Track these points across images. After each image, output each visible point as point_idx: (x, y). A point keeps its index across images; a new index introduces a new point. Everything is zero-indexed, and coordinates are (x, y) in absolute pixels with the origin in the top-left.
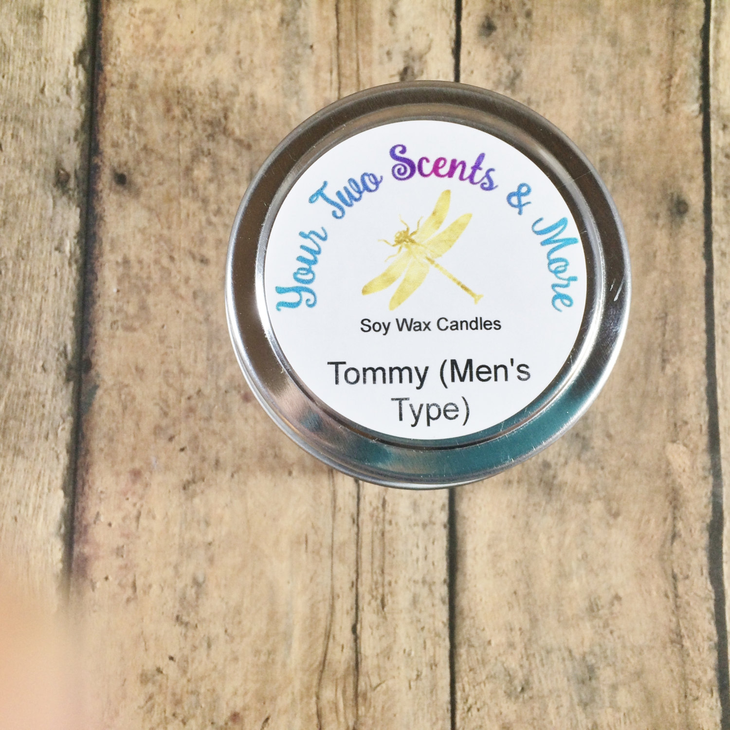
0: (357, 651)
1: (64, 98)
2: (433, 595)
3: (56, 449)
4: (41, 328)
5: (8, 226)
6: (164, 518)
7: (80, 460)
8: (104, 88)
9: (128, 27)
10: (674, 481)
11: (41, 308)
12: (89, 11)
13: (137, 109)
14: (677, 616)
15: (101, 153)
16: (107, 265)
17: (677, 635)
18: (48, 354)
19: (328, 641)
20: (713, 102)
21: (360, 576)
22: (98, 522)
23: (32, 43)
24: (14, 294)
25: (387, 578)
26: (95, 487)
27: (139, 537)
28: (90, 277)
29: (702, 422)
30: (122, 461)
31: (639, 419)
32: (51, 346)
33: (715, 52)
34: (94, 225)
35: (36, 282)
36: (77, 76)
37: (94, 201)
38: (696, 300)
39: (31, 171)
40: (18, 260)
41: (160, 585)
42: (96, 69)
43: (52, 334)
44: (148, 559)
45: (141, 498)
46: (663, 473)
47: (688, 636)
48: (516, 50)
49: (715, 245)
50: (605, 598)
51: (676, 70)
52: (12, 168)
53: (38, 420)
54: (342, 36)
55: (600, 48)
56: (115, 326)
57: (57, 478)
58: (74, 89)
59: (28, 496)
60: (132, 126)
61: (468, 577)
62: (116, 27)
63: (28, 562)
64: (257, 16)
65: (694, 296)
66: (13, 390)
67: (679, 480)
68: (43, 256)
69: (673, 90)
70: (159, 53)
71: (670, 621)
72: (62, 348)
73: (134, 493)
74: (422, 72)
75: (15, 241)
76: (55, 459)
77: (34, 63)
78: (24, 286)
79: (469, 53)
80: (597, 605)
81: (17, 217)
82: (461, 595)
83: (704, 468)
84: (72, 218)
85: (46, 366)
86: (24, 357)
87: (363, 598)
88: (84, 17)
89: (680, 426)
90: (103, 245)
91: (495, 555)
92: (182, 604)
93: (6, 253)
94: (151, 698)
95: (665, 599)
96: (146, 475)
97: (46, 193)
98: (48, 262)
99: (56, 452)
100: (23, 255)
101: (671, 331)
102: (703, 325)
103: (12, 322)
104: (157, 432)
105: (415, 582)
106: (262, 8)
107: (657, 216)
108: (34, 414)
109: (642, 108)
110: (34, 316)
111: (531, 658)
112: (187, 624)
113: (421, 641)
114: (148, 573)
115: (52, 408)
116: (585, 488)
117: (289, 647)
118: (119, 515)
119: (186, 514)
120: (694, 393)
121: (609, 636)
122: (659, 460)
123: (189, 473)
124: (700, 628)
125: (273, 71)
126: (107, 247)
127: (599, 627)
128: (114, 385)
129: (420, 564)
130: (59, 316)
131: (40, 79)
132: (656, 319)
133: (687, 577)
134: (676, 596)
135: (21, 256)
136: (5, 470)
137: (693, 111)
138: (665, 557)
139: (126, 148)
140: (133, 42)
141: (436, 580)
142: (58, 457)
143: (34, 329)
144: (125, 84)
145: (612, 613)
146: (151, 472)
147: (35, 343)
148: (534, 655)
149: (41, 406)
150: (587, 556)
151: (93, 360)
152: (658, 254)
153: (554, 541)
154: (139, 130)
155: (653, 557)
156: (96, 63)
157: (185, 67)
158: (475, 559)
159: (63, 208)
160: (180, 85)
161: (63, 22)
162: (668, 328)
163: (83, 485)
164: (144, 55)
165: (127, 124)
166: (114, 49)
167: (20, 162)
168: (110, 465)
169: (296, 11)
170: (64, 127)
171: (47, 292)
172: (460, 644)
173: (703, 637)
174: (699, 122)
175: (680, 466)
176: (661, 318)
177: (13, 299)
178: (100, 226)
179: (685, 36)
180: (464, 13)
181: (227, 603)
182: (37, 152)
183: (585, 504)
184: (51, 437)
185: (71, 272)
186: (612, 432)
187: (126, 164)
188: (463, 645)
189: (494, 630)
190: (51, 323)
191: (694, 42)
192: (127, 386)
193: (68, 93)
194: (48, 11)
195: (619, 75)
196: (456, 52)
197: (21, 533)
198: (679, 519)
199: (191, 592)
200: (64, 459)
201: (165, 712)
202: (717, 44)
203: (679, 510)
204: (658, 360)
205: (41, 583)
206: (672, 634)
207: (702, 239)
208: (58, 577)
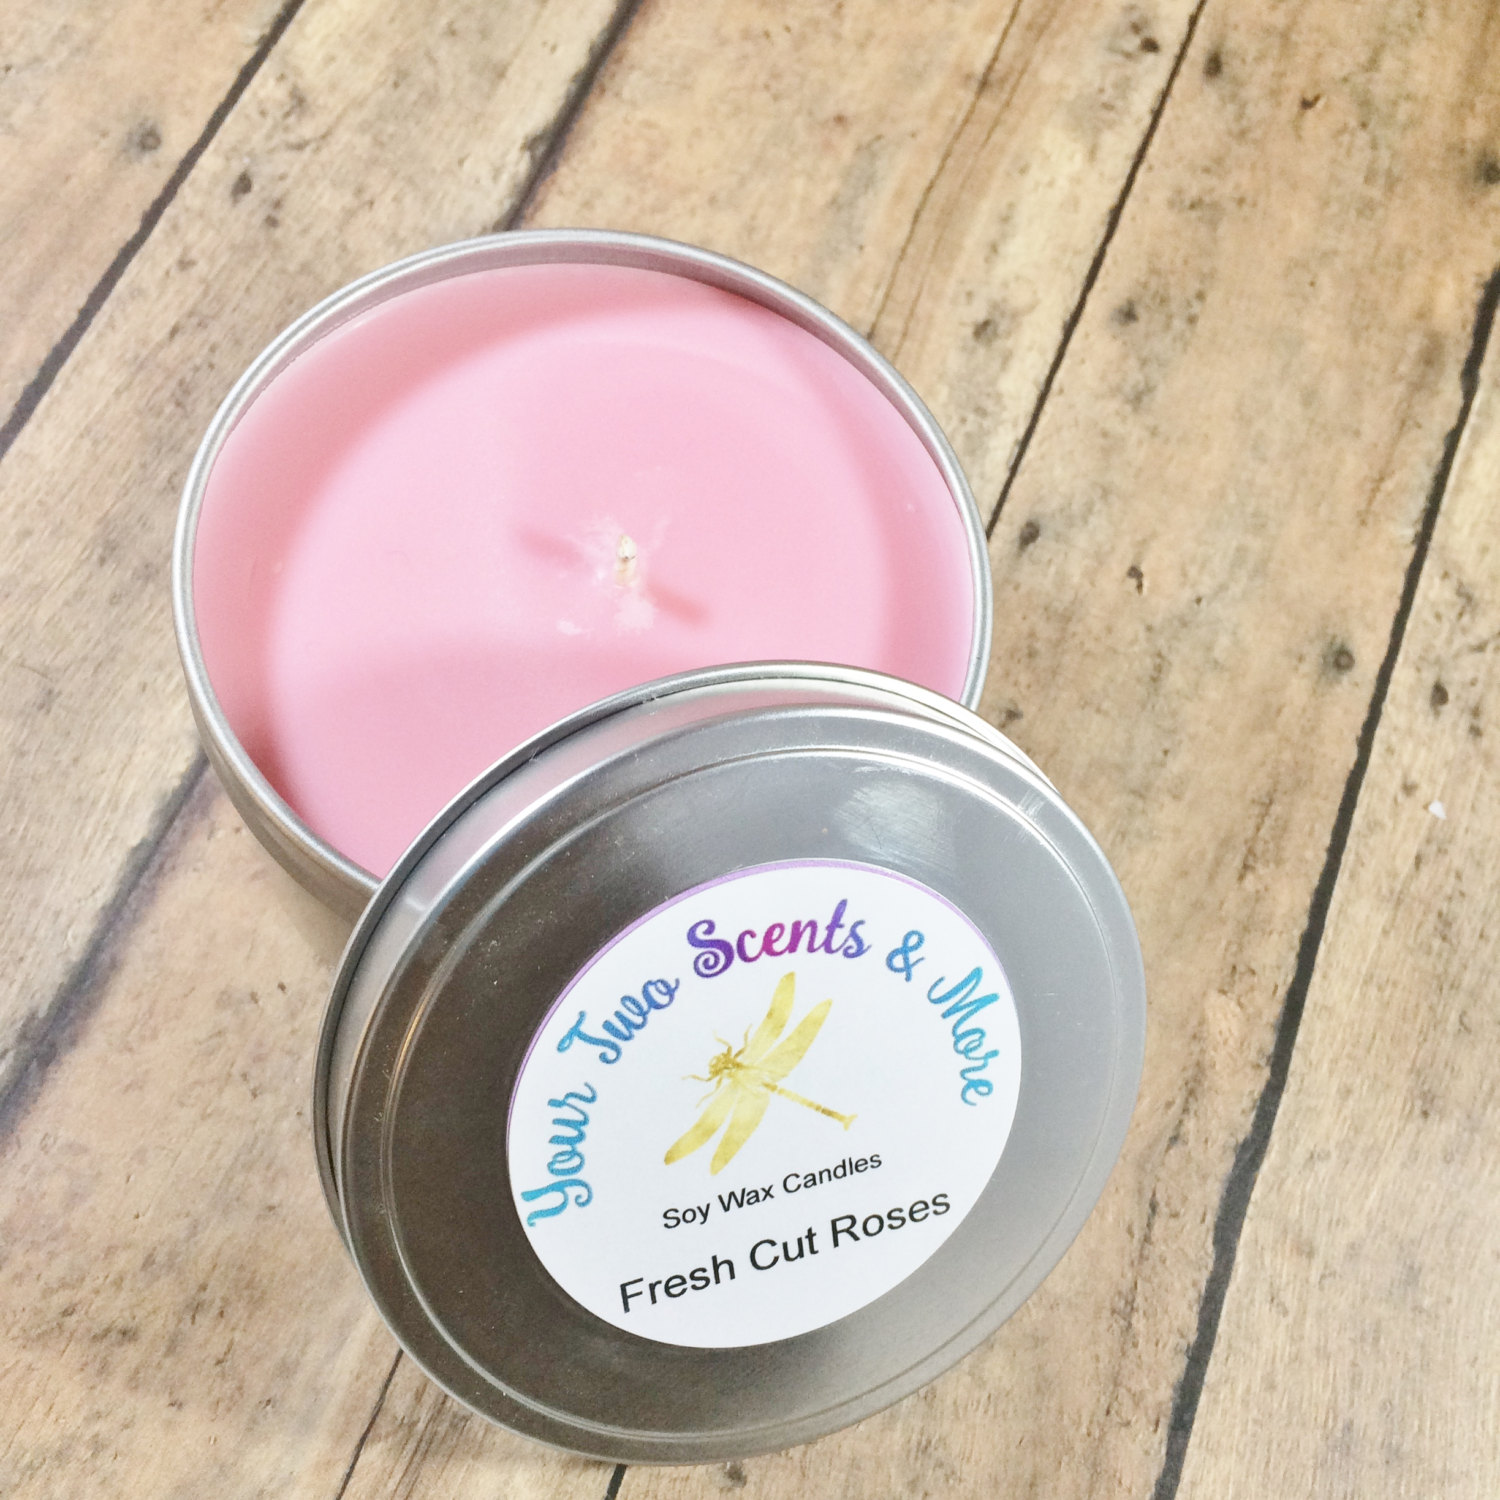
1: (486, 182)
8: (547, 191)
9: (615, 133)
10: (1203, 1051)
12: (571, 95)
14: (1137, 1272)
17: (1127, 1303)
20: (1437, 535)
23: (475, 102)
29: (1280, 982)
31: (1178, 936)
33: (1460, 470)
36: (517, 164)
38: (1326, 798)
42: (548, 166)
46: (1189, 1031)
47: (1145, 1312)
48: (1158, 357)
49: (1380, 733)
51: (1393, 472)
52: (374, 236)
54: (911, 250)
55: (1285, 403)
58: (505, 177)
62: (597, 128)
64: (799, 185)
65: (1323, 792)
67: (1212, 1053)
69: (1380, 497)
71: (1123, 1276)
74: (1009, 334)
77: (467, 125)
79: (1087, 335)
83: (1260, 1051)
88: (560, 100)
89: (1242, 974)
94: (220, 1033)
95: (1128, 1236)
101: (1273, 828)
102: (1327, 840)
106: (810, 177)
107: (1301, 659)
109: (1324, 503)
120: (1281, 933)
122: (1190, 1010)
124: (1170, 1308)
125: (795, 257)
131: (465, 146)
132: (1253, 801)
133: (1175, 1215)
134: (1147, 1239)
137: (1402, 537)
138: (1149, 1167)
140: (614, 153)
144: (579, 198)
152: (1286, 710)
155: (1129, 1158)
156: (550, 160)
157: (671, 208)
161: (528, 93)
162: (1268, 822)
164: (621, 173)
166: (584, 150)
167: (390, 233)
169: (856, 197)
170: (470, 215)
173: (1171, 1326)
174: (1408, 554)
175: (1221, 1033)
176: (1263, 804)
179: (1421, 433)
180: (1098, 285)
191: (1432, 445)
193: (496, 178)
194: (515, 73)
195: (1303, 447)
196: (1069, 329)
197: (142, 710)
198: (1192, 1114)
201: (232, 1065)
202: (1468, 461)
203: (1197, 1100)
204: (1237, 863)
205: (135, 794)
206: (1117, 1299)
207: (1362, 715)
208: (165, 795)
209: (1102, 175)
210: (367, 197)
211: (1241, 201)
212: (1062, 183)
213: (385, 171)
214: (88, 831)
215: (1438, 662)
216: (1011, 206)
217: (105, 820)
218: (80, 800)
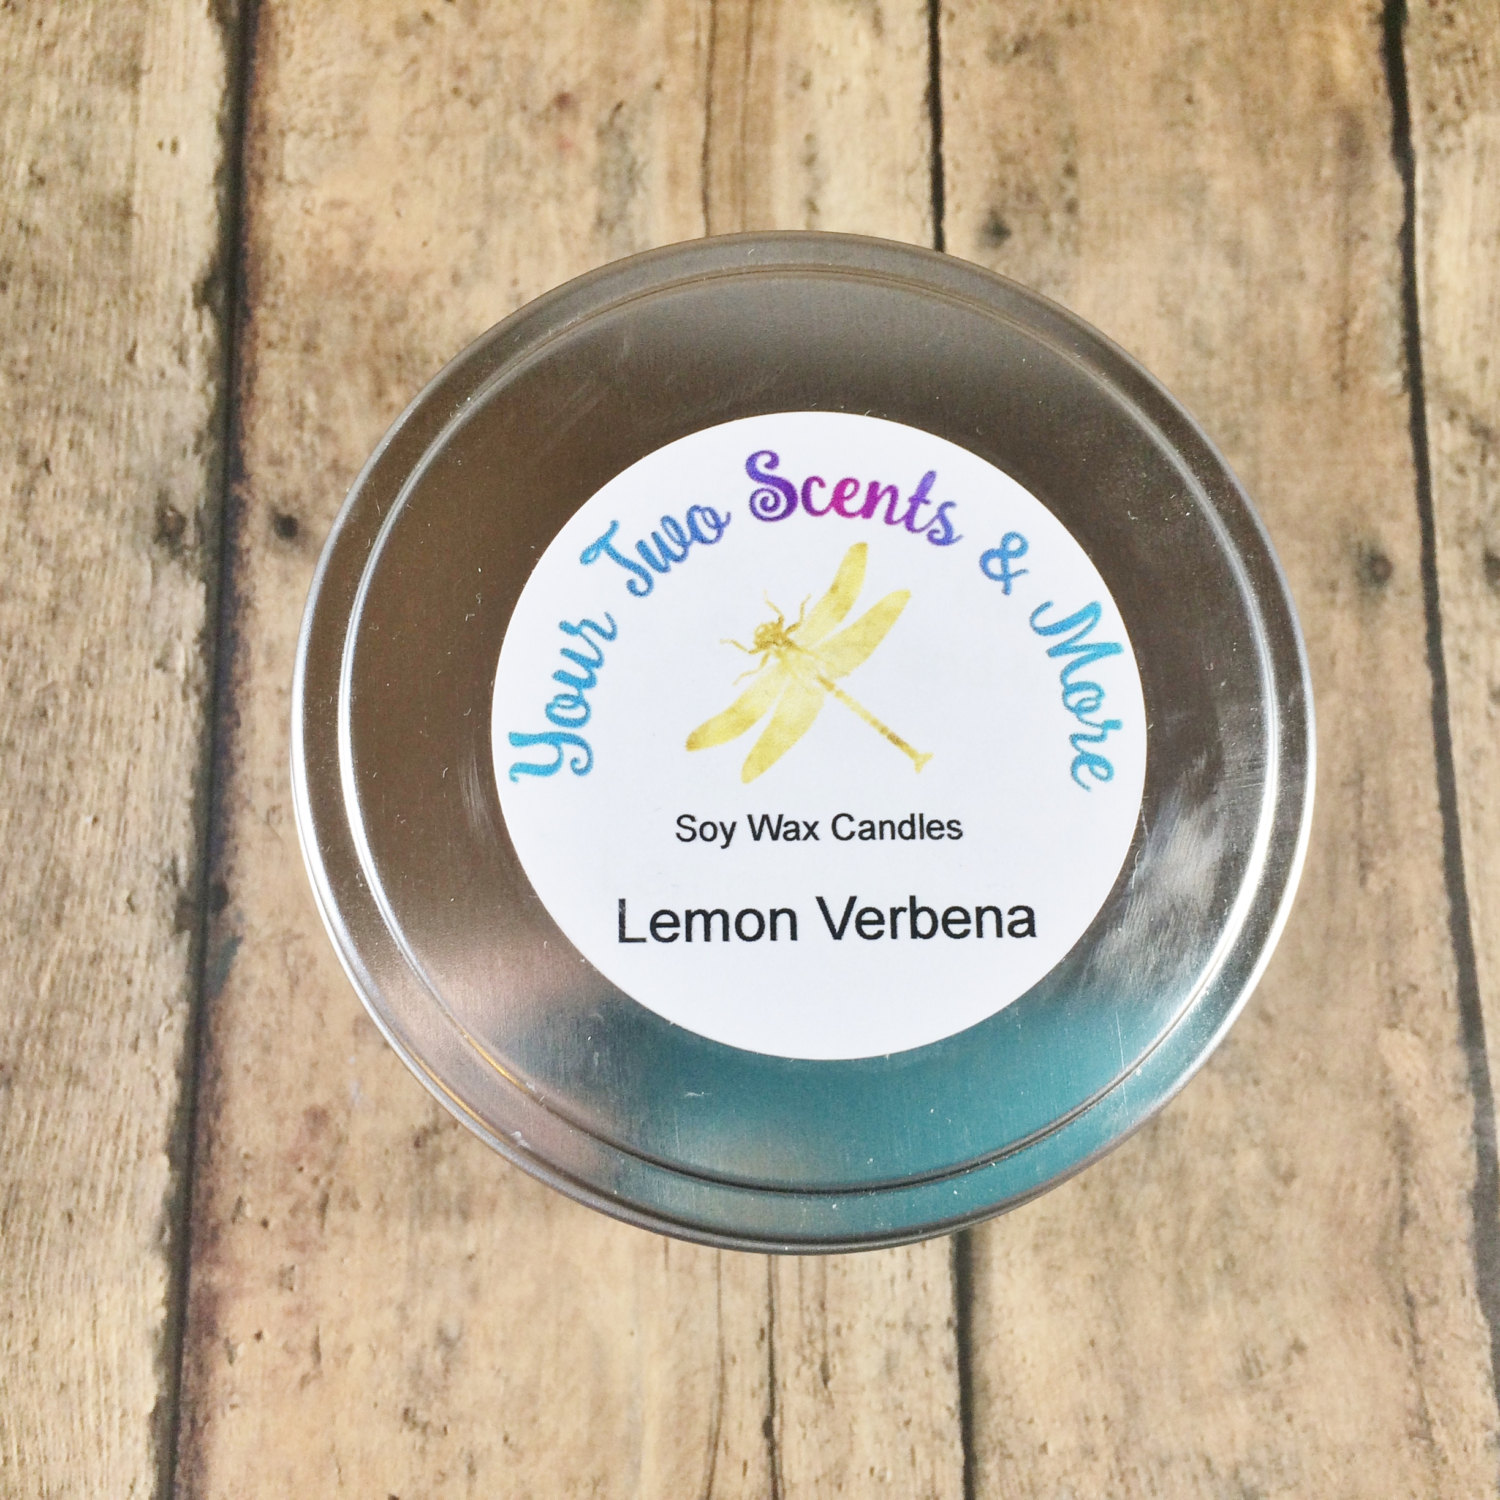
0: (774, 1475)
1: (173, 371)
2: (926, 1351)
3: (154, 1069)
4: (126, 823)
5: (61, 620)
6: (376, 1207)
7: (203, 1092)
8: (254, 350)
9: (300, 233)
10: (1398, 1106)
11: (125, 782)
12: (223, 204)
13: (318, 390)
14: (1419, 1382)
15: (249, 477)
16: (259, 696)
17: (1421, 1420)
18: (139, 875)
19: (715, 1456)
20: (1428, 368)
21: (776, 1316)
22: (240, 1219)
23: (111, 266)
24: (74, 756)
25: (833, 1321)
26: (234, 1146)
27: (324, 1248)
28: (225, 719)
29: (1446, 986)
30: (290, 1090)
31: (1323, 981)
32: (146, 858)
33: (1427, 277)
34: (233, 618)
35: (116, 732)
36: (200, 328)
37: (234, 570)
38: (1416, 747)
39: (107, 512)
40: (81, 688)
41: (370, 1346)
42: (238, 314)
43: (148, 835)
44: (345, 1293)
45: (330, 1165)
46: (1376, 1088)
47: (1442, 1420)
48: (1050, 273)
49: (1447, 641)
50: (1275, 1349)
51: (1355, 309)
52: (70, 508)
53: (117, 1012)
55: (1211, 271)
56: (275, 818)
57: (155, 1129)
58: (193, 354)
59: (96, 1168)
60: (308, 423)
61: (996, 1314)
62: (276, 236)
63: (95, 1306)
64: (550, 213)
65: (1412, 739)
66: (67, 951)
67: (1408, 1103)
68: (131, 680)
69: (1351, 345)
70: (360, 284)
71: (1406, 1391)
72: (167, 863)
73: (313, 1158)
75: (75, 649)
76: (153, 1092)
77: (115, 303)
78: (91, 738)
80: (1258, 1363)
81: (79, 604)
82: (982, 1349)
83: (1455, 1078)
84: (189, 604)
85: (136, 901)
86: (90, 882)
87: (784, 1360)
88: (212, 216)
89: (1404, 995)
90: (253, 656)
91: (1050, 1266)
92: (415, 1386)
93: (57, 672)
95: (1394, 1347)
96: (340, 1117)
97: (137, 555)
98: (140, 691)
99: (154, 1075)
100: (91, 677)
101: (1374, 807)
102: (1434, 796)
103: (68, 812)
104: (360, 1029)
105: (890, 1326)
106: (560, 198)
107: (1333, 587)
108: (110, 998)
109: (1294, 380)
110: (111, 801)
111: (1130, 1478)
112: (425, 1427)
113: (907, 1450)
114: (345, 1321)
115: (147, 986)
116: (1224, 1124)
117: (637, 1467)
118: (284, 1203)
119: (421, 1196)
120: (1426, 929)
121: (1284, 1427)
122: (1368, 1063)
123: (427, 1113)
124: (1465, 1404)
126: (258, 660)
127: (1264, 1409)
128: (273, 936)
129: (898, 1289)
130: (162, 799)
131: (126, 334)
132: (1344, 785)
133: (1434, 1301)
134: (1416, 1340)
135: (87, 679)
136: (50, 1116)
137: (1392, 386)
138: (1390, 1261)
139: (297, 466)
140: (310, 264)
141: (930, 1320)
142: (157, 1085)
143: (112, 826)
144: (295, 342)
145: (1288, 1380)
146: (349, 1113)
147: (113, 854)
148: (1135, 1471)
149: (125, 982)
150: (1234, 1265)
151: (232, 884)
152: (1341, 657)
153: (1167, 1235)
154: (323, 431)
155: (1366, 1260)
156: (238, 306)
157: (411, 311)
158: (1008, 1275)
159: (171, 585)
160: (402, 346)
161: (171, 225)
162: (1367, 801)
163: (210, 1142)
164: (330, 287)
165: (299, 420)
166: (272, 274)
167: (87, 494)
168: (265, 1100)
169: (624, 204)
170: (176, 427)
171: (139, 750)
172: (984, 1452)
173: (1472, 1422)
174: (1404, 407)
175: (1408, 1075)
176: (1354, 783)
177: (70, 766)
178: (244, 618)
179: (1370, 245)
180: (949, 205)
181: (507, 1380)
182: (120, 474)
183: (1224, 1157)
184: (144, 1044)
185: (186, 710)
186: (1271, 1009)
187: (297, 496)
188: (989, 1454)
189: (1054, 1421)
190: (146, 813)
191: (1387, 256)
192: (299, 937)
193: (182, 361)
194: (142, 204)
195: (1250, 318)
197: (81, 1246)
198: (1412, 1182)
199: (434, 1360)
200: (170, 1089)
202: (1431, 259)
203: (1412, 1165)
204: (1352, 865)
205: (122, 1351)
206: (1410, 1420)
207: (1422, 629)
208: (156, 1336)
209: (899, 50)
210: (36, 458)
211: (1071, 20)
212: (857, 81)
213: (44, 412)
214: (91, 1419)
215: (1479, 526)
216: (809, 138)
217: (103, 1398)
218: (62, 1386)
